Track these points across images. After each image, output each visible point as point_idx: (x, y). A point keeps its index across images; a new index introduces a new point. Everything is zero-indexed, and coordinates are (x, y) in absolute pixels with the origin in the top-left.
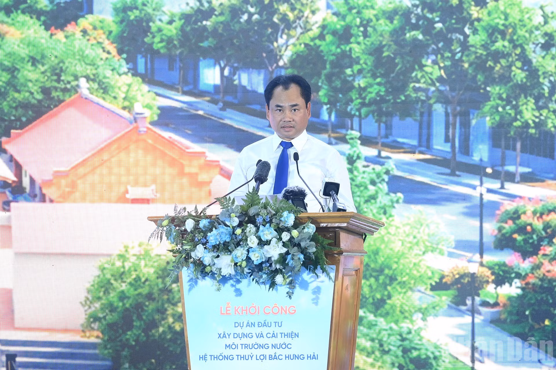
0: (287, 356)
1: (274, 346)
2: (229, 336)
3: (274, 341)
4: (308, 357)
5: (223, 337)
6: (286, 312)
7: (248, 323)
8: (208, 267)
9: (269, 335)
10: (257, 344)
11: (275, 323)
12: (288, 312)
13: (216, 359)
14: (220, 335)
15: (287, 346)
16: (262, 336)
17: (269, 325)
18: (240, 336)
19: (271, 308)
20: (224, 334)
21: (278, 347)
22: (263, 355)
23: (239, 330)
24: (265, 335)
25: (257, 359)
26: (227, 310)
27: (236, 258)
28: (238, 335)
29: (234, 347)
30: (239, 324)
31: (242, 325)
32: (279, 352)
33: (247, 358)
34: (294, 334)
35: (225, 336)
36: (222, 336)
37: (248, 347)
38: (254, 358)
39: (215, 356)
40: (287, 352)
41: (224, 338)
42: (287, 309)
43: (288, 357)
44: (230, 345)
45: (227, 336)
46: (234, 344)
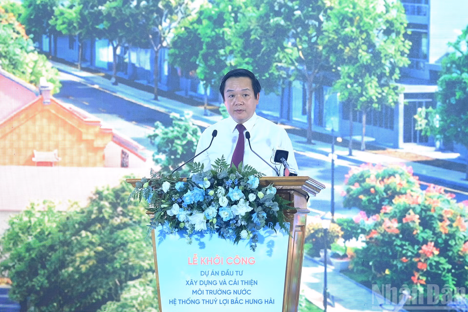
0: (247, 300)
1: (236, 292)
2: (196, 283)
3: (236, 288)
4: (265, 302)
5: (191, 284)
6: (246, 262)
7: (213, 272)
8: (182, 224)
9: (231, 283)
10: (221, 290)
11: (237, 272)
12: (248, 262)
13: (184, 303)
14: (188, 282)
15: (247, 292)
16: (225, 283)
17: (232, 274)
18: (206, 283)
19: (233, 259)
20: (192, 281)
21: (239, 293)
22: (226, 300)
23: (204, 278)
24: (227, 283)
25: (220, 303)
26: (194, 261)
27: (208, 215)
28: (204, 282)
29: (200, 292)
30: (205, 273)
31: (207, 274)
32: (240, 297)
33: (212, 302)
34: (253, 282)
35: (192, 283)
37: (213, 293)
38: (218, 302)
39: (184, 301)
40: (246, 297)
41: (192, 285)
42: (248, 260)
43: (248, 302)
44: (196, 291)
45: (194, 283)
46: (200, 290)
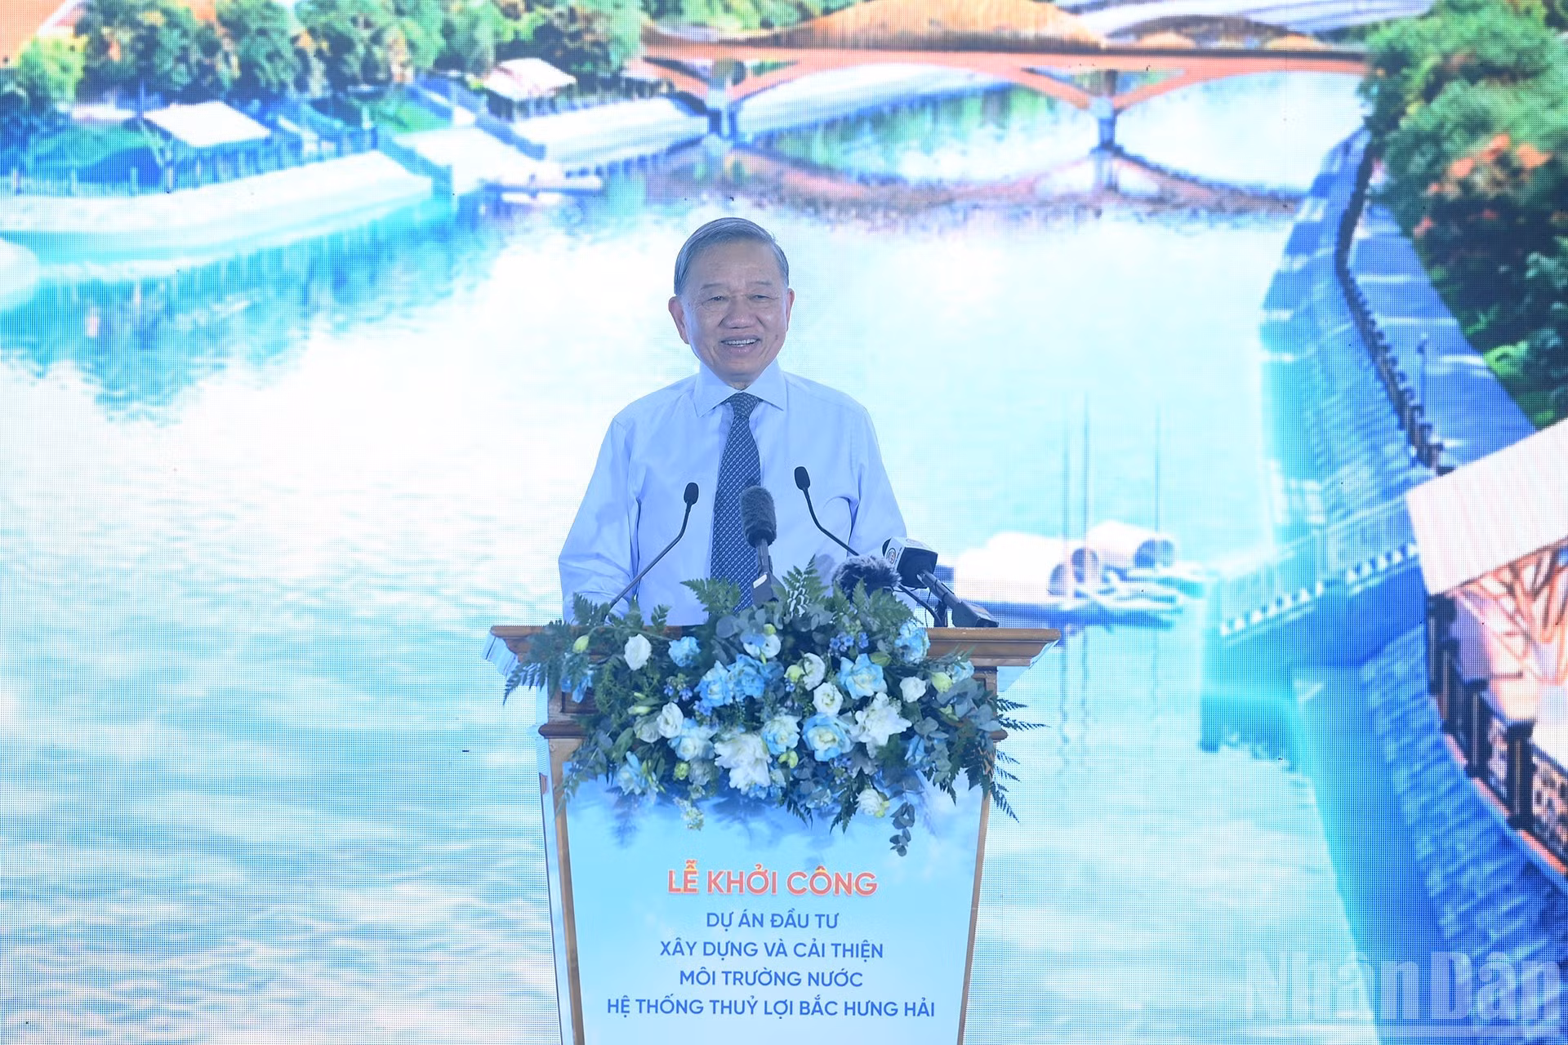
0: (850, 1005)
1: (815, 979)
2: (691, 949)
3: (815, 965)
4: (907, 1009)
5: (675, 951)
6: (848, 889)
7: (745, 915)
8: (683, 766)
9: (800, 950)
10: (769, 973)
11: (820, 916)
12: (854, 888)
13: (653, 1010)
14: (665, 947)
15: (849, 980)
16: (781, 950)
17: (803, 923)
18: (723, 951)
19: (809, 877)
20: (678, 944)
21: (827, 981)
22: (784, 1002)
23: (718, 935)
24: (790, 950)
25: (766, 1013)
26: (686, 881)
27: (775, 742)
28: (717, 948)
29: (703, 978)
30: (720, 919)
31: (726, 922)
32: (827, 994)
33: (739, 1009)
34: (870, 948)
35: (679, 949)
36: (671, 949)
37: (743, 980)
38: (759, 1008)
39: (653, 1003)
40: (849, 994)
41: (679, 955)
42: (854, 882)
43: (852, 1008)
44: (692, 973)
45: (686, 950)
46: (703, 971)
